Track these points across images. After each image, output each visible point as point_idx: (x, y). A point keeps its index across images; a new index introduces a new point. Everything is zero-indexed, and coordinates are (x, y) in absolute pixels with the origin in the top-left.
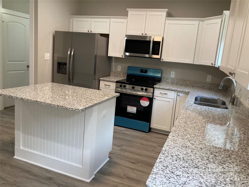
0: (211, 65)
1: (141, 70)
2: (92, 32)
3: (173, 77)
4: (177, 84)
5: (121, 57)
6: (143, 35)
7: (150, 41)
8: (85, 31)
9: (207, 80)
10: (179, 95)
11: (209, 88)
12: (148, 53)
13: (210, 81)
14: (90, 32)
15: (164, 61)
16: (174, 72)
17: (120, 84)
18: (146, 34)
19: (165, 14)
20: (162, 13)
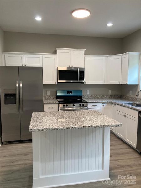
0: (119, 84)
1: (67, 92)
2: (26, 66)
3: (89, 94)
4: (92, 98)
5: (55, 84)
6: (70, 67)
7: (78, 71)
8: (20, 65)
9: (109, 93)
10: (103, 105)
11: (111, 98)
12: (77, 80)
13: (110, 93)
14: (24, 66)
15: (86, 84)
16: (89, 91)
17: (63, 104)
18: (72, 66)
19: (84, 52)
20: (82, 52)
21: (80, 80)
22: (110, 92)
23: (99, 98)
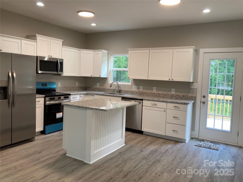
1: (42, 84)
3: (59, 86)
7: (58, 62)
10: (81, 97)
16: (60, 83)
18: (51, 56)
19: (61, 43)
20: (59, 42)
21: (59, 71)
22: (77, 84)
23: (69, 91)
